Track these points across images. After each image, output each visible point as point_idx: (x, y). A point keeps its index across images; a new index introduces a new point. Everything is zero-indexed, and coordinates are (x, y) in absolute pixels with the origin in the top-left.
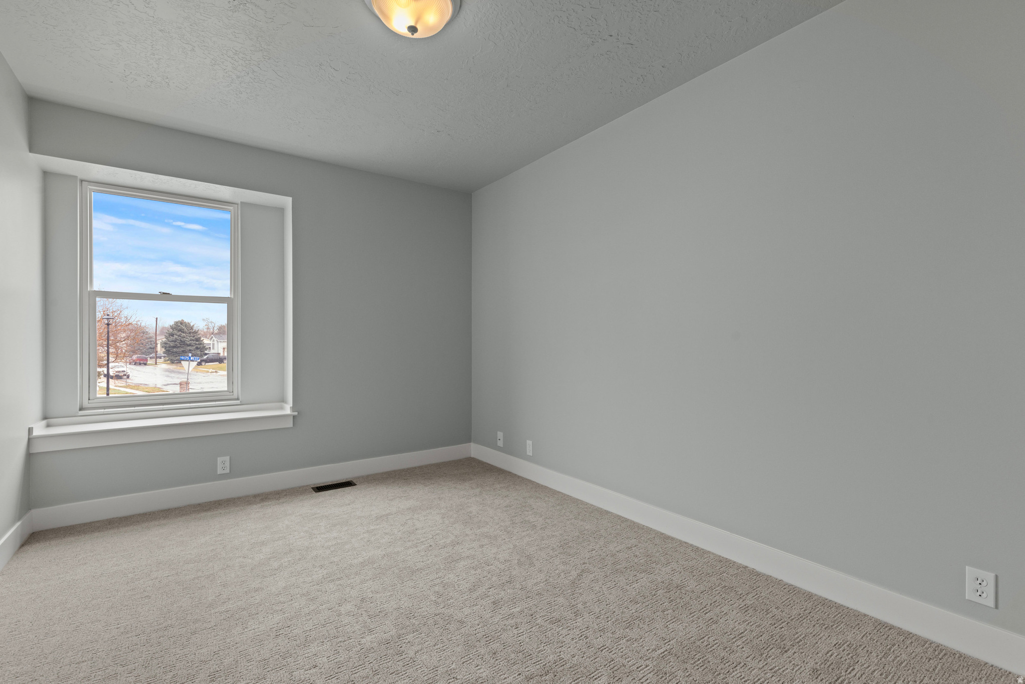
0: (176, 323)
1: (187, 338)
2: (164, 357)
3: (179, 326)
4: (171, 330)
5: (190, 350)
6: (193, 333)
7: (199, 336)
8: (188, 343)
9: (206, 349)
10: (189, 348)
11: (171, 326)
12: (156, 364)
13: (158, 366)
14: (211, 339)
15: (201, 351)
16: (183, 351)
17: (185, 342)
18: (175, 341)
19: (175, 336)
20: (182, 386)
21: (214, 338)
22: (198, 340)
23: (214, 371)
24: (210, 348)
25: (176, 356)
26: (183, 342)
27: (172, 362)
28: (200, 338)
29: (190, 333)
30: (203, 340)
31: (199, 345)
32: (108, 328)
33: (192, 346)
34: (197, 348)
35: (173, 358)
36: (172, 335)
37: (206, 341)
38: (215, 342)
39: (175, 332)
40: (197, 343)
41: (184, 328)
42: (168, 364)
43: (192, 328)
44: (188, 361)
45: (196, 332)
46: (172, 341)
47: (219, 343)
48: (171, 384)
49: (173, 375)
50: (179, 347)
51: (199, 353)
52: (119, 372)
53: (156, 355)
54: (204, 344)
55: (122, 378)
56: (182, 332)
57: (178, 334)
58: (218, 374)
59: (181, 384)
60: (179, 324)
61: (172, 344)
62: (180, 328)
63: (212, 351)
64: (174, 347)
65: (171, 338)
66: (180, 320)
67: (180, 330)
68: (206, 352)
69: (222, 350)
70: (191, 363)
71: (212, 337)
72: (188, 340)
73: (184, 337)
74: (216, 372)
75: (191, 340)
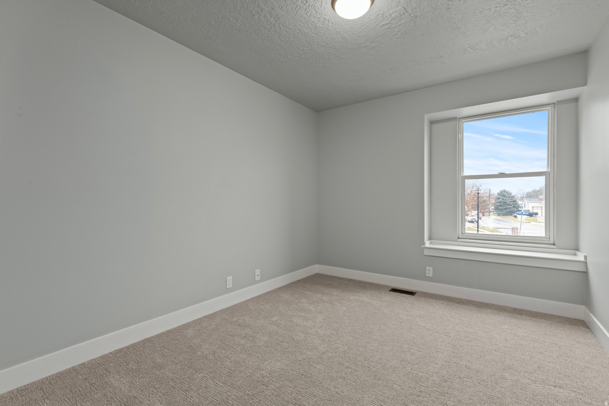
0: (501, 191)
1: (508, 200)
2: (493, 211)
3: (503, 193)
4: (498, 196)
5: (510, 208)
6: (511, 197)
7: (515, 199)
8: (508, 203)
9: (520, 207)
10: (509, 206)
11: (498, 193)
12: (489, 216)
13: (491, 217)
14: (523, 201)
15: (517, 209)
16: (505, 208)
17: (506, 203)
18: (500, 202)
19: (500, 199)
20: (513, 230)
21: (525, 200)
22: (515, 201)
23: (528, 222)
24: (522, 206)
25: (501, 211)
26: (505, 203)
27: (499, 215)
28: (516, 200)
29: (509, 197)
30: (518, 202)
31: (515, 204)
32: (478, 195)
33: (511, 205)
34: (514, 207)
35: (499, 212)
36: (499, 199)
37: (520, 202)
38: (526, 203)
39: (501, 197)
40: (514, 203)
41: (506, 194)
42: (496, 216)
43: (511, 194)
44: (521, 215)
45: (513, 197)
46: (499, 202)
47: (529, 203)
48: (502, 228)
49: (501, 222)
50: (502, 206)
51: (516, 209)
52: (473, 219)
53: (489, 210)
54: (518, 204)
55: (474, 223)
56: (504, 197)
57: (502, 198)
58: (531, 224)
59: (513, 229)
60: (503, 192)
61: (499, 204)
62: (503, 194)
63: (524, 209)
64: (500, 206)
65: (498, 201)
66: (503, 189)
67: (503, 196)
68: (520, 209)
69: (532, 208)
70: (523, 216)
71: (524, 200)
72: (508, 201)
73: (506, 200)
74: (529, 222)
75: (510, 202)
